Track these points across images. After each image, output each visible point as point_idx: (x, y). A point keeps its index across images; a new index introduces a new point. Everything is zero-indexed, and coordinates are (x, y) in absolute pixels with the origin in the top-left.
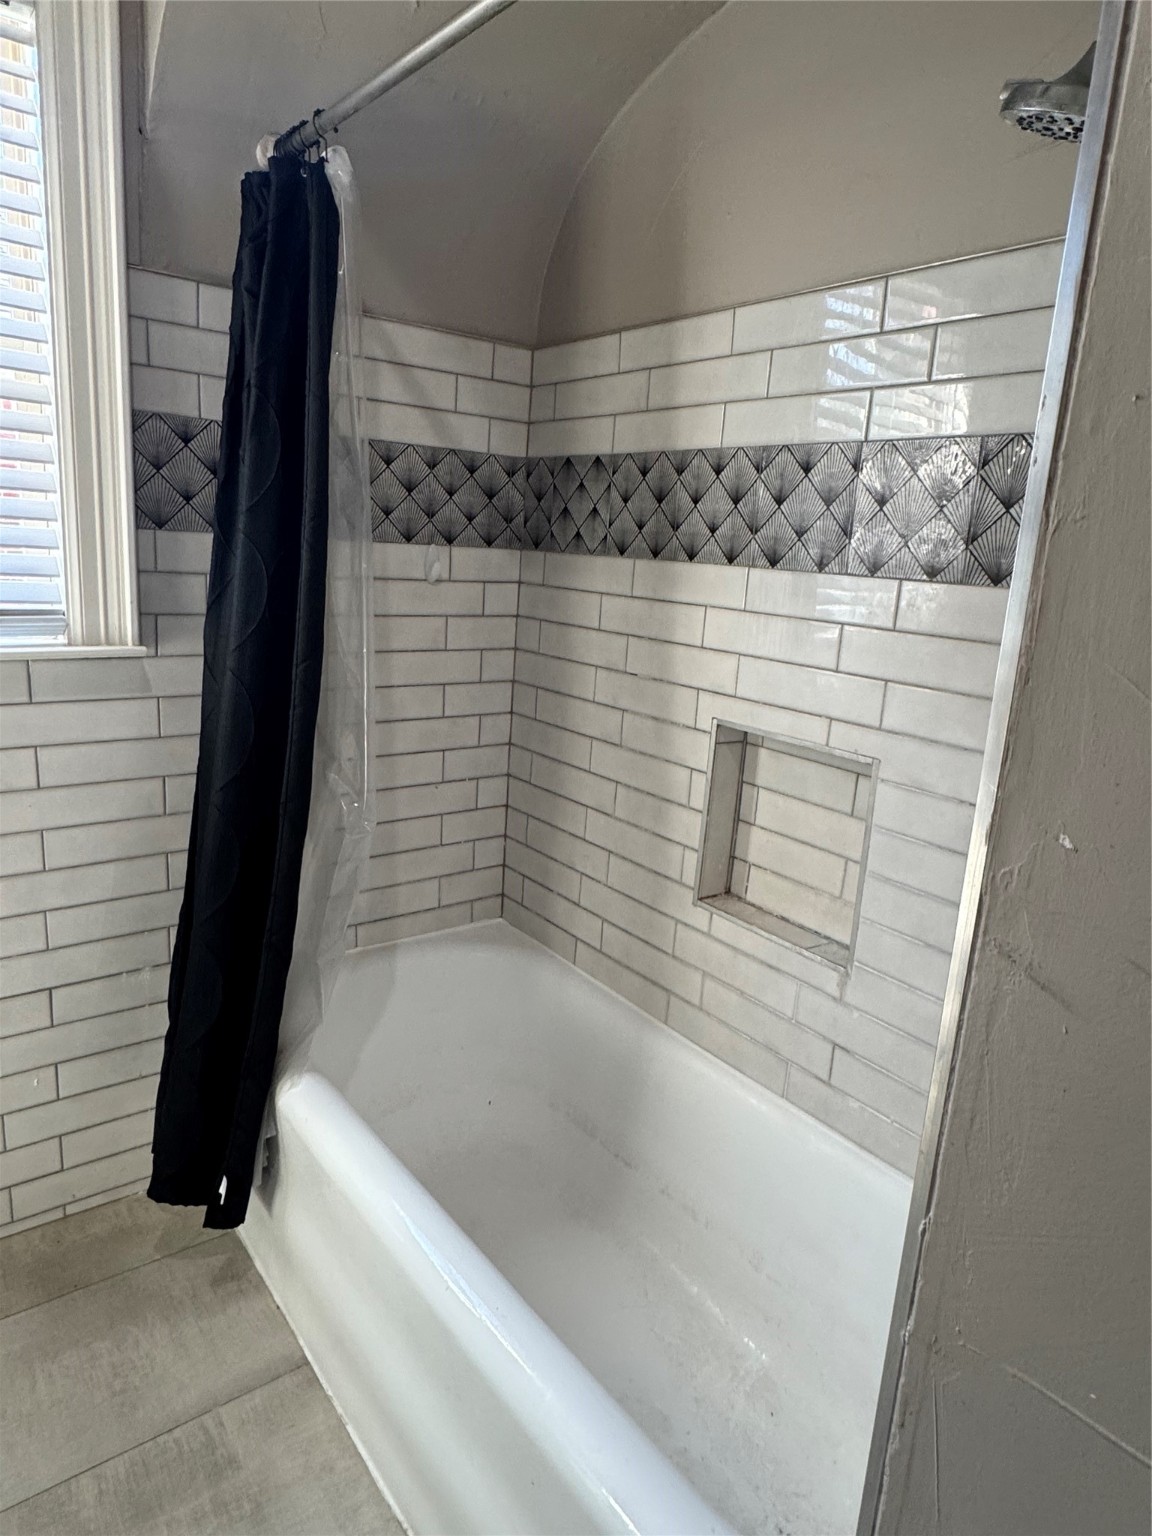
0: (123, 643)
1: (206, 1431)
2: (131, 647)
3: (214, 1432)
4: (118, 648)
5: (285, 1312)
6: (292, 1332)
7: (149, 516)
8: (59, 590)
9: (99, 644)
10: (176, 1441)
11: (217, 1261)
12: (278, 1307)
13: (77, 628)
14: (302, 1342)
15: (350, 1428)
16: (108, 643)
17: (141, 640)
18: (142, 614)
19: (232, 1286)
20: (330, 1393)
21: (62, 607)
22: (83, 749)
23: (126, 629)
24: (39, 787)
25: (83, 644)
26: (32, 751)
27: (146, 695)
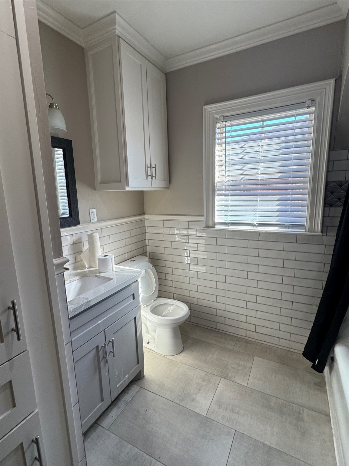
0: (317, 232)
1: (300, 410)
2: (319, 233)
3: (301, 411)
4: (316, 233)
5: (329, 402)
6: (329, 408)
7: (327, 204)
8: (305, 221)
9: (312, 232)
10: (293, 406)
11: (317, 380)
12: (328, 400)
13: (308, 228)
14: (330, 412)
15: (334, 438)
16: (314, 232)
17: (322, 232)
18: (323, 226)
19: (319, 387)
20: (333, 427)
21: (305, 224)
22: (305, 254)
23: (318, 229)
24: (296, 260)
25: (309, 232)
26: (295, 252)
27: (323, 244)
